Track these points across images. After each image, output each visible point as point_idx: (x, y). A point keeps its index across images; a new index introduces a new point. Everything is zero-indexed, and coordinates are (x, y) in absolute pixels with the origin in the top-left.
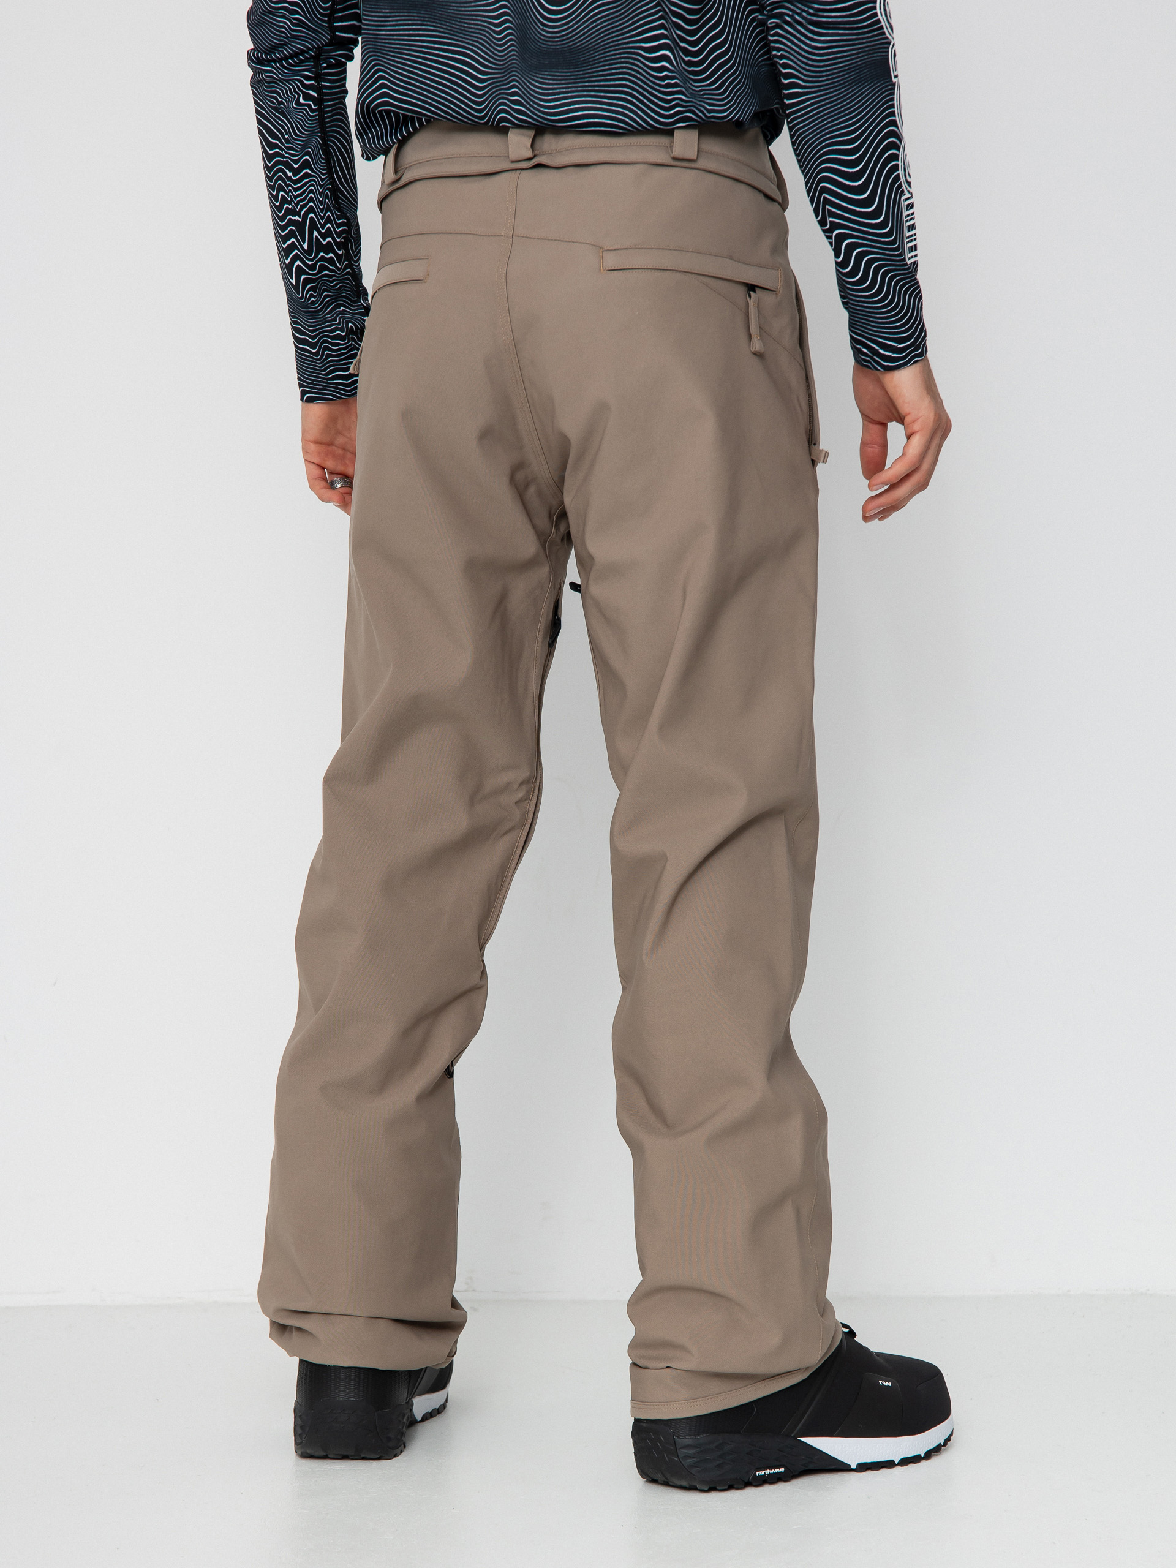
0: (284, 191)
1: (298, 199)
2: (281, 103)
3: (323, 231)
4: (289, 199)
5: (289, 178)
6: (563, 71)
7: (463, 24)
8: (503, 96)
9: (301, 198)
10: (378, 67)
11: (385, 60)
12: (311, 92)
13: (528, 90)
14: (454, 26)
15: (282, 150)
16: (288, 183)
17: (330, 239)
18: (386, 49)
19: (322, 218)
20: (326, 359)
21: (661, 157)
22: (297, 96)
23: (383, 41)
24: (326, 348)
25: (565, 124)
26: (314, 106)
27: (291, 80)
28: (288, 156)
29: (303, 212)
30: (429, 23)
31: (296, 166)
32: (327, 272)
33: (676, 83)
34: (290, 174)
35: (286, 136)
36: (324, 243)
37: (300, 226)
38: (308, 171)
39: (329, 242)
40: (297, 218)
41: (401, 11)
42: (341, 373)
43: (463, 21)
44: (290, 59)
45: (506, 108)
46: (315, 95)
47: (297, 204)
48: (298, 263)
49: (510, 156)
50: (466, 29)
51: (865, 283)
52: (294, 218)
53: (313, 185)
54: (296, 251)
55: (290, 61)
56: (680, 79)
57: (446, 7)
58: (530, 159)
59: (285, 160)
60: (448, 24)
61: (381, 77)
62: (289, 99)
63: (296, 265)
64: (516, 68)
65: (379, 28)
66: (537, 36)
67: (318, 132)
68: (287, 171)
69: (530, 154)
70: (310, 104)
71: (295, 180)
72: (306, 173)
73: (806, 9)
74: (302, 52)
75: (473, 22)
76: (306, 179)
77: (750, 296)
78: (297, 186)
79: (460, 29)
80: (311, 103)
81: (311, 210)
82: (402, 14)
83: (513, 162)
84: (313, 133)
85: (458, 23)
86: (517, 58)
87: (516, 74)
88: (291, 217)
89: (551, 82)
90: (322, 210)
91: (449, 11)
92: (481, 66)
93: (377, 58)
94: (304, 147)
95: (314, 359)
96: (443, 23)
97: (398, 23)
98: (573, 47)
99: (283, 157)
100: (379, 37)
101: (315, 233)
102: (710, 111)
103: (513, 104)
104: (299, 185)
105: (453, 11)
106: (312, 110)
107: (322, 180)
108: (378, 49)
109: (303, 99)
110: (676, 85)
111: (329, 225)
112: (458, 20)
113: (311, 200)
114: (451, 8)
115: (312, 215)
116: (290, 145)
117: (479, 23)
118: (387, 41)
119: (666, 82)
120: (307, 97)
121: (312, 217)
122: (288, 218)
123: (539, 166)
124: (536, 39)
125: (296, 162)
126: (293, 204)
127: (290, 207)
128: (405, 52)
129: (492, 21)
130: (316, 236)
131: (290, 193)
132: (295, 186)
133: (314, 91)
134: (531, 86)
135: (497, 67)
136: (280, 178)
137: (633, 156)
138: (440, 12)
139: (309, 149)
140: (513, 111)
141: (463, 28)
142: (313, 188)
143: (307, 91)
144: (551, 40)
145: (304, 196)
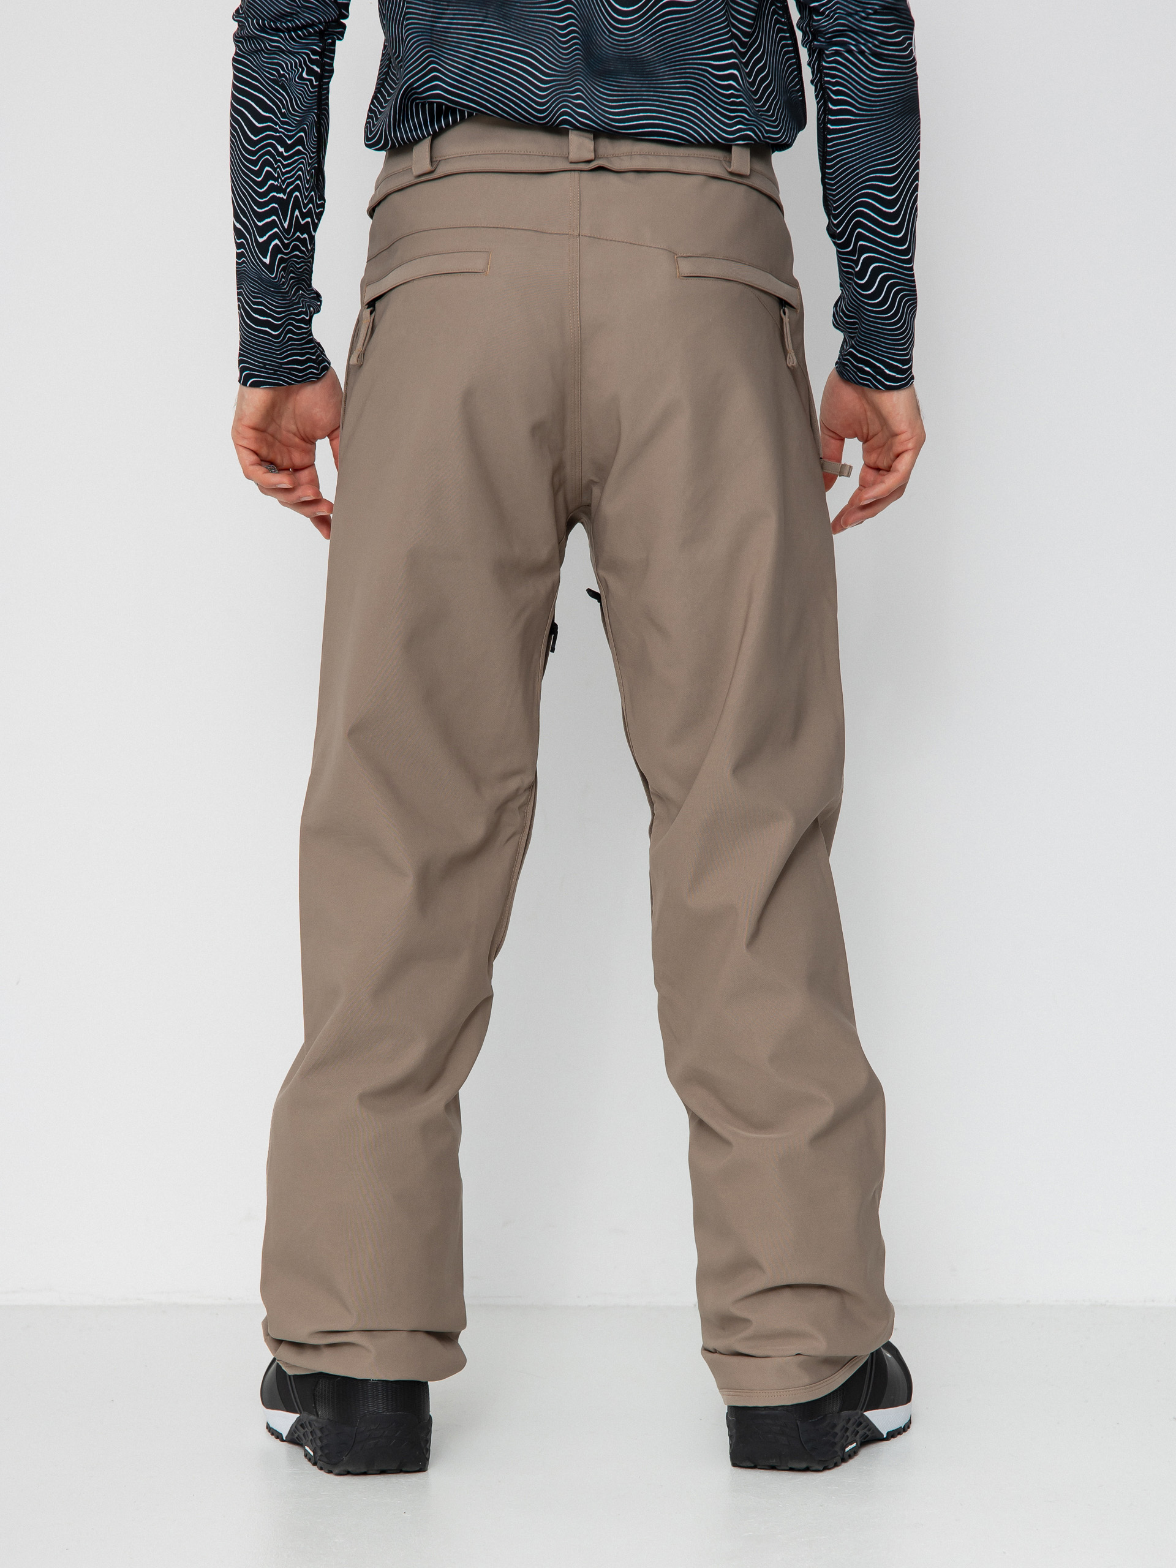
0: (271, 166)
1: (285, 176)
2: (284, 76)
3: (304, 211)
4: (276, 175)
5: (280, 154)
6: (628, 78)
7: (527, 25)
8: (566, 98)
9: (289, 175)
10: (432, 59)
11: (440, 53)
12: (315, 68)
13: (593, 95)
14: (518, 26)
15: (276, 124)
16: (278, 158)
17: (309, 220)
18: (442, 41)
19: (306, 197)
20: (287, 341)
21: (717, 170)
22: (300, 70)
23: (440, 33)
24: (290, 331)
25: (629, 131)
26: (316, 82)
27: (298, 53)
28: (283, 131)
29: (288, 190)
30: (491, 20)
31: (289, 142)
32: (297, 253)
33: (741, 101)
34: (281, 150)
35: (283, 111)
36: (302, 222)
37: (283, 204)
38: (300, 148)
39: (308, 222)
40: (281, 195)
41: (461, 5)
42: (298, 358)
43: (527, 21)
44: (300, 31)
45: (569, 110)
46: (319, 70)
47: (283, 182)
48: (276, 241)
49: (570, 158)
50: (530, 30)
51: (885, 306)
52: (278, 195)
53: (302, 163)
54: (276, 229)
55: (300, 33)
56: (745, 98)
57: (510, 6)
58: (589, 161)
59: (278, 134)
60: (512, 23)
61: (434, 70)
62: (292, 73)
63: (273, 243)
64: (580, 72)
65: (436, 20)
66: (603, 42)
67: (315, 109)
68: (279, 147)
69: (591, 156)
70: (312, 80)
71: (287, 156)
72: (299, 150)
73: (871, 40)
74: (312, 25)
75: (537, 23)
76: (297, 156)
77: (785, 313)
78: (287, 162)
79: (524, 29)
80: (313, 78)
81: (297, 189)
82: (461, 8)
83: (571, 163)
84: (310, 110)
85: (522, 23)
86: (582, 62)
87: (581, 78)
88: (275, 194)
89: (616, 88)
90: (307, 189)
91: (513, 10)
92: (544, 67)
93: (432, 49)
94: (300, 123)
95: (273, 342)
96: (507, 21)
97: (456, 16)
98: (639, 57)
99: (276, 131)
100: (435, 28)
101: (297, 212)
102: (768, 132)
103: (577, 108)
104: (289, 161)
105: (517, 11)
106: (313, 86)
107: (311, 158)
108: (434, 40)
109: (307, 74)
110: (741, 104)
111: (311, 205)
112: (522, 20)
113: (299, 178)
114: (516, 8)
115: (297, 193)
116: (286, 120)
117: (543, 24)
118: (443, 34)
119: (732, 100)
120: (310, 72)
121: (296, 196)
122: (271, 194)
123: (601, 169)
124: (602, 45)
125: (290, 138)
126: (280, 181)
127: (276, 183)
128: (463, 46)
129: (556, 23)
130: (297, 215)
131: (278, 169)
132: (285, 163)
133: (318, 67)
134: (595, 91)
135: (562, 70)
136: (268, 153)
137: (694, 167)
138: (504, 11)
139: (305, 126)
140: (576, 114)
141: (527, 29)
142: (302, 166)
143: (312, 66)
144: (617, 47)
145: (293, 173)
